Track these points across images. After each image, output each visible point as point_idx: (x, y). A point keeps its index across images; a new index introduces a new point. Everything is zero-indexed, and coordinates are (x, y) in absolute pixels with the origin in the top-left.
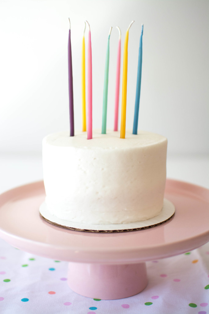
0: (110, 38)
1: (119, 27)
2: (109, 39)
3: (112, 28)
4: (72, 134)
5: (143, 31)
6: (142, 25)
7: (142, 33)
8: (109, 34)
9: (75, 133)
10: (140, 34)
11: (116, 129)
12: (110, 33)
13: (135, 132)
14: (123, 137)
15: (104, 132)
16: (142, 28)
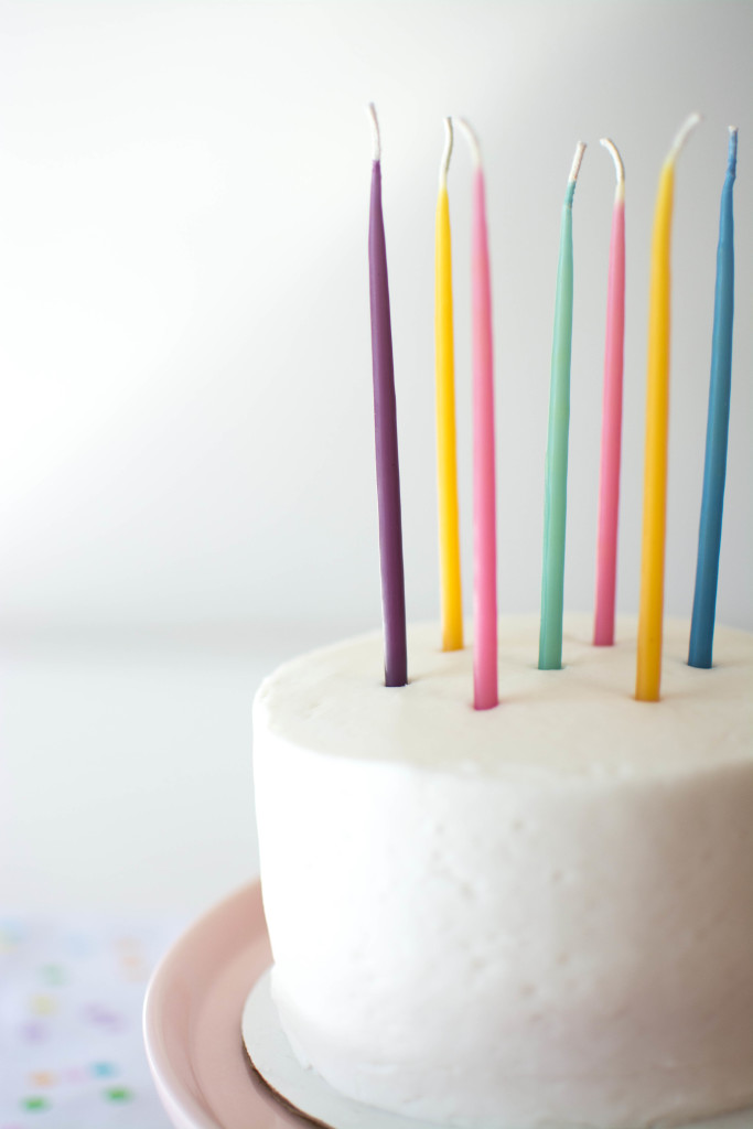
0: (575, 197)
1: (611, 141)
2: (571, 201)
3: (584, 147)
4: (397, 675)
5: (734, 162)
6: (731, 129)
7: (733, 170)
8: (571, 179)
9: (413, 667)
10: (725, 176)
11: (605, 635)
12: (576, 177)
13: (701, 657)
14: (649, 692)
15: (552, 660)
16: (731, 144)
